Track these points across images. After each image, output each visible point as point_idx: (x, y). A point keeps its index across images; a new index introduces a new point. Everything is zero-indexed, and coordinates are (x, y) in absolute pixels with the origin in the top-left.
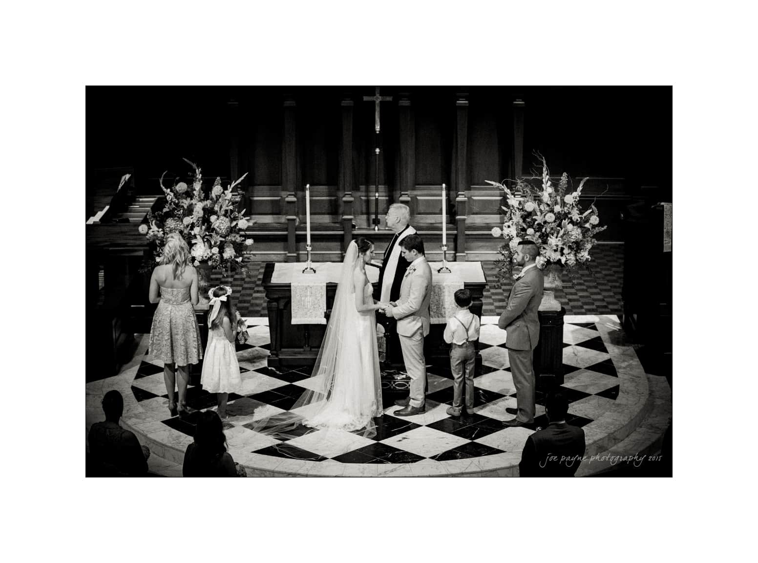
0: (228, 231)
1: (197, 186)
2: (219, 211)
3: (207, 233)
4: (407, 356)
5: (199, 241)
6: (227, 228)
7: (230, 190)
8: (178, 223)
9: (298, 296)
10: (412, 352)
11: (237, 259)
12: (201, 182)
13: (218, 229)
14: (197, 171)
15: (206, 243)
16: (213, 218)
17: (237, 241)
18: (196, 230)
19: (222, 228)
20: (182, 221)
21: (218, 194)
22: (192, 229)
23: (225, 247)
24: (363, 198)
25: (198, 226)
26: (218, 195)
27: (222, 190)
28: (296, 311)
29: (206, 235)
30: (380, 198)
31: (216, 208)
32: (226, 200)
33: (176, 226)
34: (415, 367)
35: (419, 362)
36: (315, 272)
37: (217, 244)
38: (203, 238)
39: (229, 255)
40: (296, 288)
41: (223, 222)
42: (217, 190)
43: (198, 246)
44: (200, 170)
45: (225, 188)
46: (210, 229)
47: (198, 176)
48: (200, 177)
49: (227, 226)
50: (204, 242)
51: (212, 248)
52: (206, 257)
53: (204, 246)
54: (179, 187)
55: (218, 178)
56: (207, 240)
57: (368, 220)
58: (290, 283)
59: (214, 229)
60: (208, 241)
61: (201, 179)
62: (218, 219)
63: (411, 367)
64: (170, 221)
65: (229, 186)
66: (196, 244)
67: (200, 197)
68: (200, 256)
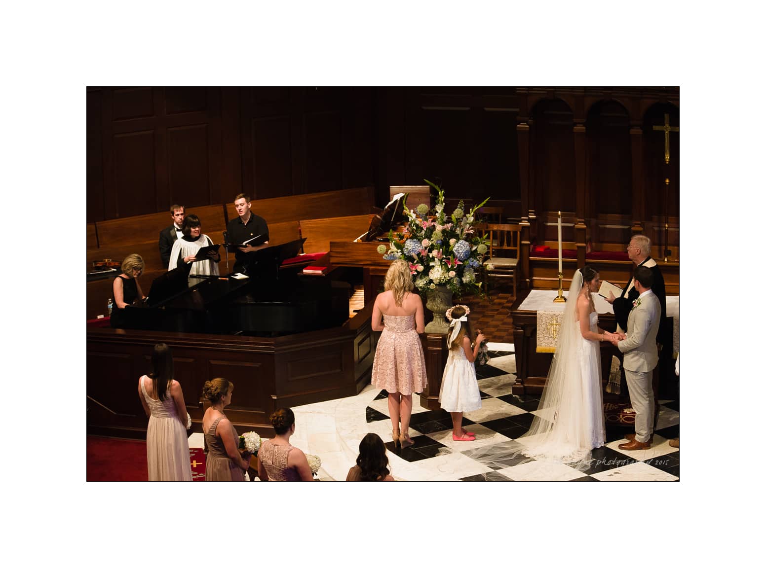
0: (466, 255)
1: (439, 208)
2: (460, 235)
3: (444, 256)
4: (632, 392)
5: (436, 264)
6: (465, 252)
7: (472, 214)
8: (417, 245)
9: (544, 324)
10: (636, 387)
11: (477, 284)
12: (444, 204)
13: (456, 253)
14: (440, 193)
15: (443, 267)
16: (452, 241)
17: (474, 265)
18: (435, 253)
19: (461, 251)
20: (421, 243)
21: (459, 217)
22: (430, 251)
23: (465, 271)
24: (656, 229)
25: (437, 249)
26: (459, 219)
27: (463, 214)
28: (541, 339)
29: (443, 258)
30: (669, 229)
31: (458, 231)
32: (467, 223)
33: (414, 247)
34: (639, 402)
35: (643, 397)
36: (565, 301)
37: (455, 267)
38: (441, 261)
39: (468, 279)
40: (541, 316)
41: (462, 245)
42: (458, 212)
43: (435, 269)
44: (443, 192)
45: (467, 211)
46: (448, 252)
47: (440, 198)
48: (443, 200)
49: (465, 250)
50: (441, 265)
51: (449, 271)
52: (443, 280)
53: (442, 269)
54: (420, 209)
55: (461, 201)
56: (444, 264)
57: (660, 251)
58: (537, 311)
59: (452, 252)
60: (446, 264)
61: (444, 201)
62: (457, 242)
63: (636, 402)
64: (409, 242)
65: (471, 209)
66: (433, 266)
67: (442, 220)
68: (437, 279)
